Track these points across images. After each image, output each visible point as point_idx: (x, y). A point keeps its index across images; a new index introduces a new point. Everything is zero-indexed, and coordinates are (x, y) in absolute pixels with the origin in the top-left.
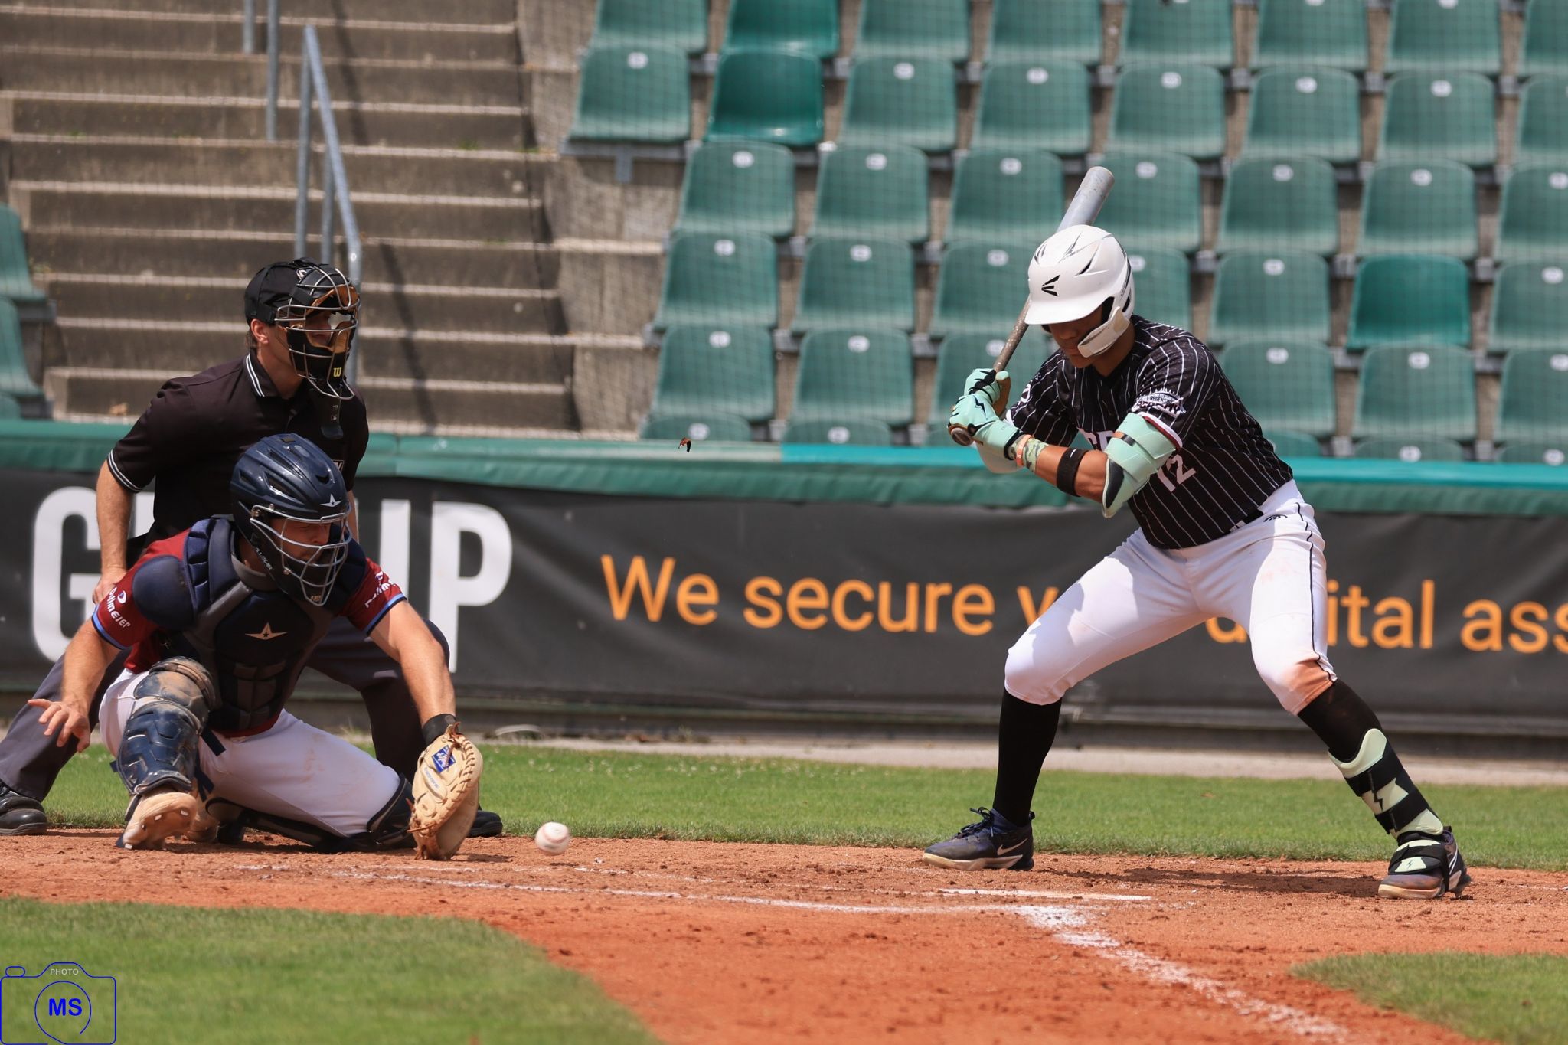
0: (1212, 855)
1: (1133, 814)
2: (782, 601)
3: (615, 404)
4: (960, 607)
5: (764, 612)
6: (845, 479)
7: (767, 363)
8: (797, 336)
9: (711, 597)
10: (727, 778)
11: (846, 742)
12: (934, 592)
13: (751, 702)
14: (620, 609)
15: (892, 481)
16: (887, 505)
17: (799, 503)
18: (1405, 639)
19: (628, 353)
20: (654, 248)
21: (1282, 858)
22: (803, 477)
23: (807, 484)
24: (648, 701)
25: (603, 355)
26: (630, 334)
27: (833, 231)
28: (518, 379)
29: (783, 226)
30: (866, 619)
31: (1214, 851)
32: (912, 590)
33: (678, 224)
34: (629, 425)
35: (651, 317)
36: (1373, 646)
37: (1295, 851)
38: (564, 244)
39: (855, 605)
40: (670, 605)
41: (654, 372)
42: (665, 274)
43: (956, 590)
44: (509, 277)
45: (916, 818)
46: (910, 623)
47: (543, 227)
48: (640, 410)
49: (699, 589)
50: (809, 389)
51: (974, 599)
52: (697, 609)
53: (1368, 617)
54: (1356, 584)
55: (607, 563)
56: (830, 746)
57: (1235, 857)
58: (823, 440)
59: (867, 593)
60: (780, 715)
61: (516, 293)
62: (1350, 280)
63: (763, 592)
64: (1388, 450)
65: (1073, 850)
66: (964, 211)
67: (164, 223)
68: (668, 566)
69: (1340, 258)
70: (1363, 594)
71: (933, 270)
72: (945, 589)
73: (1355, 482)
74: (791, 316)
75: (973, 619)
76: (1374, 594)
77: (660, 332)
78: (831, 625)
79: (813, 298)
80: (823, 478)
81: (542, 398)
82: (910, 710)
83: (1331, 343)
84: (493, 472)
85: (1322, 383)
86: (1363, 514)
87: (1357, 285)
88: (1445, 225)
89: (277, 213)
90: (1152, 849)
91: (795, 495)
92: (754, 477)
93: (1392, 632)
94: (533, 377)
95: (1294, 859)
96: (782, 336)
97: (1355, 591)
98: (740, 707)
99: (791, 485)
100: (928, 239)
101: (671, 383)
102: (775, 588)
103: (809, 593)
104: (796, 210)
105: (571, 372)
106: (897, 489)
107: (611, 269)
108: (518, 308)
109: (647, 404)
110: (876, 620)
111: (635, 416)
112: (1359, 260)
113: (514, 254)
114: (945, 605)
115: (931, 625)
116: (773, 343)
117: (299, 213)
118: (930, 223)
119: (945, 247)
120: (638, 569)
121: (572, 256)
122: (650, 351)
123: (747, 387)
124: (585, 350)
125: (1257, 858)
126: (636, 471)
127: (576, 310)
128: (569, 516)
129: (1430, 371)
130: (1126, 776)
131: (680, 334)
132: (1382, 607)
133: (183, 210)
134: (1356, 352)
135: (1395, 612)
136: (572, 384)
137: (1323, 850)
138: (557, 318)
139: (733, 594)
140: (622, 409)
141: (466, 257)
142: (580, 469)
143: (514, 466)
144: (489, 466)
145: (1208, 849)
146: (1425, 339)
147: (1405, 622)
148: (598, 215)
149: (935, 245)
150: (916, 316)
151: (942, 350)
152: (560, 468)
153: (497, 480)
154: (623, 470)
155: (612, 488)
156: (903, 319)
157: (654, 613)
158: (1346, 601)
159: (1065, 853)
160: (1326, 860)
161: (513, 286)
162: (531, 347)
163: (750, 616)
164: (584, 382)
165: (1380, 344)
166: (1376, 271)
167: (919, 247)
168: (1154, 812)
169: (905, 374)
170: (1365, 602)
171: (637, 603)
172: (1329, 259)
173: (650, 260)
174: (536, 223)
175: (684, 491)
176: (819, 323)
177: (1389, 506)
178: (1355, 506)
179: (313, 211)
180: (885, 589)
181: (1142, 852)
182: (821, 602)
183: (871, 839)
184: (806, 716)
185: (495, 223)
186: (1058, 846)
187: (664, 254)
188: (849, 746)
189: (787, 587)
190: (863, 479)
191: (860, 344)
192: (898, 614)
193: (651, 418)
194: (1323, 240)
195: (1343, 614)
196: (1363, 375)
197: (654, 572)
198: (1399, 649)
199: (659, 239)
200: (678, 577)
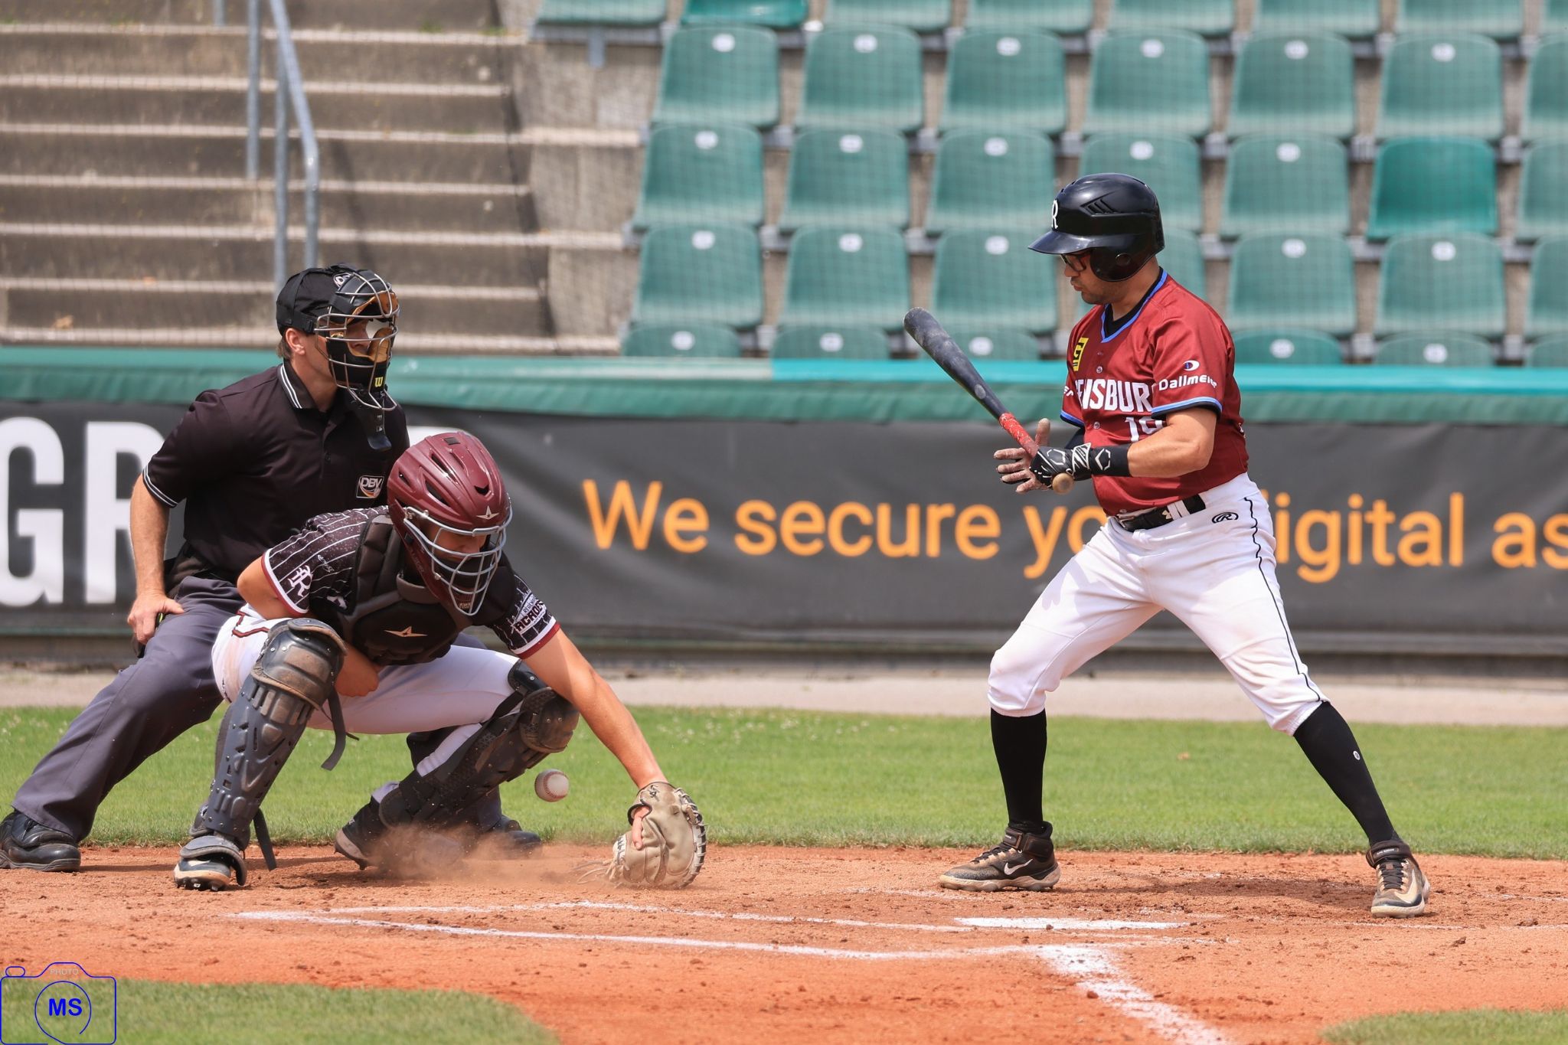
0: (1236, 849)
2: (775, 525)
3: (592, 309)
4: (964, 530)
5: (755, 538)
6: (841, 396)
7: (755, 261)
8: (786, 234)
9: (701, 522)
11: (845, 673)
12: (938, 513)
13: (745, 633)
14: (603, 537)
15: (890, 397)
16: (885, 423)
17: (792, 422)
18: (1433, 557)
19: (605, 255)
20: (631, 138)
21: (1310, 852)
22: (797, 394)
23: (800, 402)
24: (635, 633)
25: (580, 257)
26: (610, 230)
27: (821, 119)
28: (489, 283)
29: (766, 113)
30: (864, 544)
31: (1238, 845)
32: (913, 512)
33: (657, 115)
34: (608, 331)
35: (630, 212)
36: (1399, 564)
37: (1322, 844)
38: (534, 135)
39: (853, 529)
40: (657, 536)
41: (633, 274)
42: (642, 167)
43: (959, 511)
44: (477, 172)
46: (911, 547)
47: (511, 115)
48: (619, 313)
49: (687, 514)
50: (798, 292)
51: (979, 521)
52: (685, 536)
53: (1394, 534)
54: (1380, 498)
55: (590, 489)
56: (830, 679)
57: (1260, 851)
58: (816, 353)
59: (864, 515)
60: (775, 646)
61: (485, 189)
62: (1369, 163)
63: (756, 517)
64: (1409, 355)
66: (960, 95)
67: (108, 118)
68: (655, 490)
69: (1358, 141)
70: (1389, 509)
71: (925, 160)
72: (948, 510)
73: (1378, 391)
74: (776, 210)
75: (978, 542)
76: (1400, 507)
77: (640, 231)
78: (828, 551)
79: (803, 190)
80: (815, 396)
81: (515, 304)
82: (913, 638)
83: (1349, 234)
84: (468, 395)
85: (1341, 274)
86: (1385, 425)
87: (1378, 169)
88: (1470, 101)
89: (228, 106)
90: (1174, 844)
91: (787, 413)
92: (744, 395)
93: (1420, 548)
94: (505, 281)
95: (1322, 853)
96: (769, 232)
97: (1380, 506)
98: (733, 638)
99: (783, 403)
100: (922, 126)
101: (653, 287)
102: (768, 512)
103: (803, 517)
104: (780, 98)
105: (545, 274)
106: (895, 406)
107: (584, 163)
108: (488, 206)
109: (627, 307)
110: (875, 546)
111: (615, 320)
112: (1379, 142)
113: (484, 148)
114: (948, 527)
115: (933, 548)
116: (759, 241)
117: (252, 108)
118: (924, 110)
119: (940, 135)
120: (622, 494)
121: (546, 149)
122: (630, 253)
123: (735, 290)
124: (561, 251)
125: (1283, 852)
126: (619, 391)
127: (550, 205)
128: (548, 439)
129: (1457, 262)
130: (1142, 722)
131: (663, 234)
132: (1408, 522)
133: (125, 105)
134: (1378, 242)
135: (1422, 528)
136: (547, 287)
138: (527, 216)
139: (723, 518)
140: (602, 313)
141: (430, 150)
142: (559, 390)
143: (490, 387)
144: (462, 389)
146: (1450, 226)
147: (1433, 537)
148: (570, 102)
149: (928, 134)
150: (910, 211)
151: (940, 246)
152: (538, 389)
153: (471, 403)
154: (604, 391)
155: (593, 409)
156: (898, 214)
157: (640, 540)
158: (1370, 517)
161: (480, 181)
162: (503, 250)
163: (742, 543)
164: (559, 285)
165: (1406, 233)
166: (1397, 154)
167: (911, 135)
169: (901, 270)
170: (1390, 517)
171: (622, 531)
172: (1346, 142)
173: (626, 153)
174: (502, 115)
175: (669, 412)
176: (809, 219)
177: (1413, 417)
178: (1379, 416)
179: (266, 103)
180: (884, 512)
182: (816, 526)
184: (803, 646)
185: (460, 113)
187: (641, 146)
188: (849, 678)
189: (780, 509)
190: (859, 396)
191: (851, 243)
192: (898, 537)
193: (633, 325)
194: (1341, 122)
195: (1367, 530)
196: (1385, 266)
197: (639, 497)
198: (1427, 567)
199: (637, 129)
200: (665, 501)
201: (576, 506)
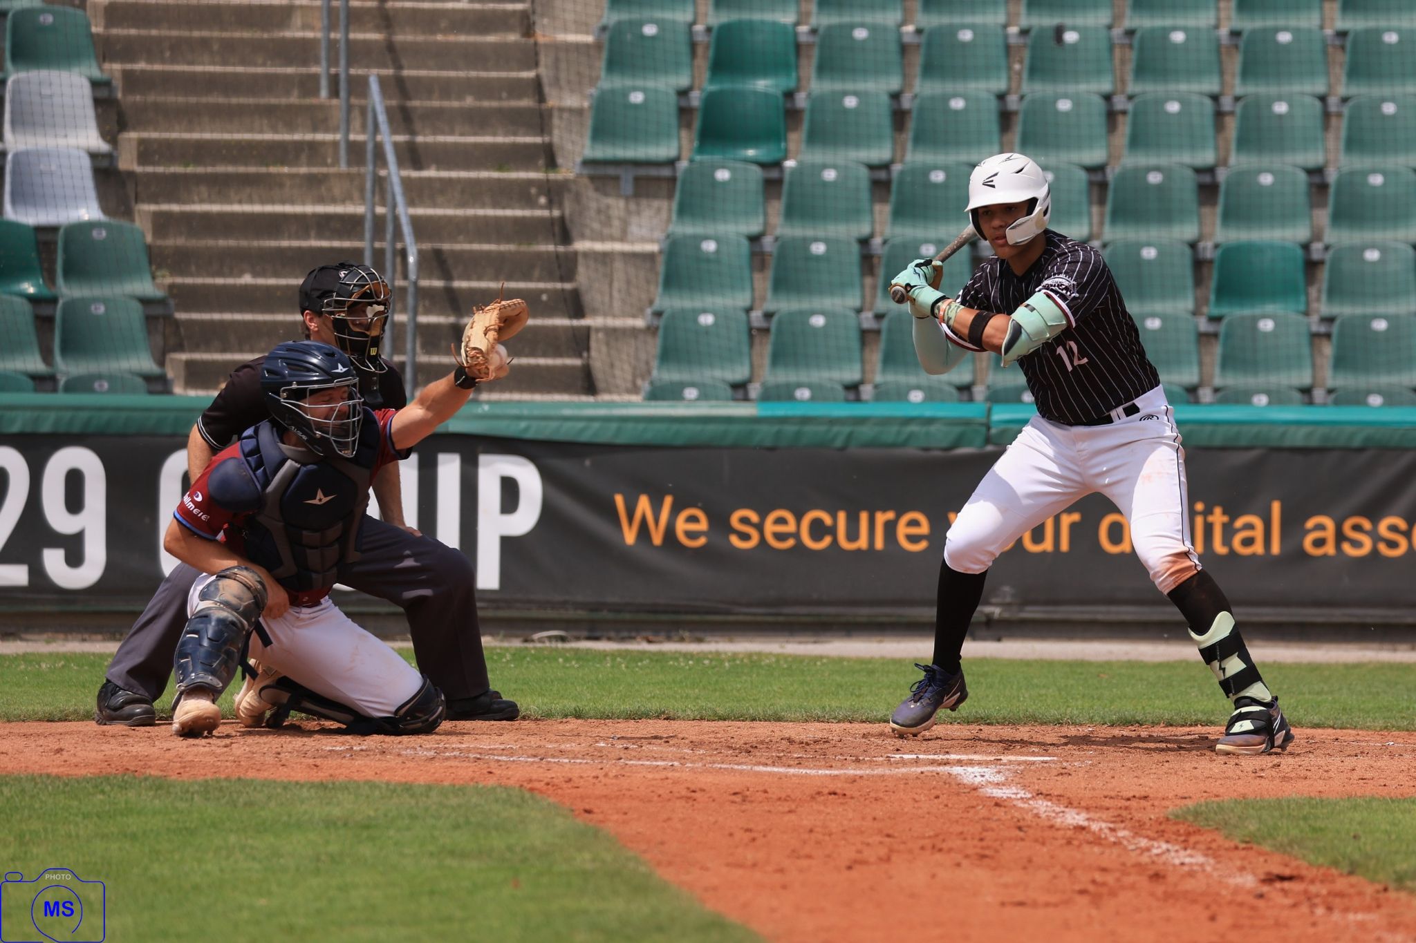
0: (1106, 723)
1: (1043, 692)
2: (760, 527)
3: (623, 373)
4: (902, 530)
5: (745, 537)
6: (809, 429)
7: (744, 338)
8: (768, 316)
9: (703, 525)
10: (717, 669)
11: (813, 639)
12: (881, 518)
13: (737, 609)
14: (630, 537)
15: (846, 429)
16: (843, 449)
17: (772, 449)
18: (1258, 548)
19: (634, 332)
20: (653, 248)
21: (1162, 725)
22: (775, 428)
23: (778, 433)
24: (654, 609)
25: (612, 333)
26: (634, 316)
27: (796, 231)
28: (545, 355)
29: (755, 227)
30: (827, 541)
31: (1107, 720)
32: (864, 517)
33: (671, 228)
34: (635, 390)
35: (651, 302)
36: (1232, 553)
37: (1171, 719)
38: (581, 246)
39: (818, 530)
40: (670, 533)
41: (654, 346)
42: (661, 268)
43: (899, 516)
44: (537, 273)
45: (868, 698)
46: (863, 543)
47: (563, 232)
48: (643, 378)
49: (692, 519)
50: (778, 358)
51: (914, 523)
52: (691, 535)
53: (1229, 531)
54: (1218, 505)
55: (619, 500)
56: (800, 643)
57: (1124, 725)
58: (791, 398)
59: (828, 520)
60: (759, 619)
61: (541, 285)
62: (1211, 262)
63: (745, 521)
64: (1242, 397)
65: (995, 721)
66: (900, 214)
67: (259, 234)
68: (668, 501)
69: (1201, 245)
70: (1224, 513)
71: (875, 261)
72: (890, 515)
73: (1216, 423)
74: (763, 299)
75: (913, 539)
76: (1233, 512)
77: (658, 314)
78: (800, 546)
79: (781, 285)
80: (790, 429)
81: (565, 368)
82: (864, 612)
83: (1196, 313)
84: (526, 429)
85: (1189, 344)
86: (1223, 449)
87: (1216, 265)
88: (1286, 217)
89: (350, 225)
90: (1058, 720)
91: (768, 442)
92: (735, 428)
93: (1248, 542)
94: (558, 353)
95: (1171, 725)
96: (756, 315)
97: (1218, 511)
98: (728, 613)
99: (765, 434)
100: (872, 236)
101: (668, 356)
102: (754, 517)
103: (781, 521)
104: (766, 214)
105: (588, 349)
106: (850, 436)
107: (618, 265)
108: (544, 297)
109: (649, 372)
110: (835, 541)
111: (639, 382)
112: (1216, 246)
113: (539, 255)
114: (890, 527)
115: (879, 544)
116: (749, 322)
117: (368, 225)
118: (873, 223)
119: (885, 242)
120: (644, 504)
121: (587, 255)
122: (651, 330)
123: (729, 358)
124: (598, 330)
125: (1141, 725)
126: (641, 426)
127: (592, 297)
128: (588, 463)
129: (1274, 334)
130: (1036, 661)
131: (673, 316)
132: (1239, 523)
133: (274, 225)
134: (1215, 319)
135: (1250, 527)
136: (589, 357)
137: (1194, 718)
138: (575, 305)
139: (720, 523)
140: (629, 377)
141: (501, 256)
142: (596, 425)
143: (543, 423)
144: (523, 424)
145: (1102, 718)
146: (1270, 308)
147: (1258, 533)
148: (607, 222)
149: (877, 241)
150: (863, 297)
151: (884, 324)
152: (580, 425)
153: (529, 435)
154: (630, 426)
155: (622, 440)
156: (853, 300)
157: (657, 539)
158: (1210, 519)
159: (988, 724)
160: (1197, 725)
161: (540, 280)
162: (555, 329)
163: (735, 540)
164: (598, 356)
165: (1235, 312)
166: (1230, 254)
167: (864, 242)
168: (1060, 690)
169: (855, 344)
170: (1225, 519)
171: (644, 531)
172: (1193, 245)
173: (650, 257)
174: (557, 229)
175: (680, 441)
176: (785, 305)
177: (1243, 443)
178: (1217, 442)
179: (379, 222)
180: (842, 516)
181: (1050, 722)
182: (791, 527)
183: (833, 716)
184: (781, 619)
185: (524, 230)
186: (982, 718)
187: (661, 252)
188: (815, 642)
189: (763, 516)
190: (822, 428)
191: (818, 321)
192: (853, 535)
193: (652, 383)
194: (1189, 231)
195: (1208, 529)
196: (1221, 338)
197: (657, 507)
198: (1254, 555)
199: (658, 241)
200: (676, 510)
201: (611, 513)
